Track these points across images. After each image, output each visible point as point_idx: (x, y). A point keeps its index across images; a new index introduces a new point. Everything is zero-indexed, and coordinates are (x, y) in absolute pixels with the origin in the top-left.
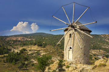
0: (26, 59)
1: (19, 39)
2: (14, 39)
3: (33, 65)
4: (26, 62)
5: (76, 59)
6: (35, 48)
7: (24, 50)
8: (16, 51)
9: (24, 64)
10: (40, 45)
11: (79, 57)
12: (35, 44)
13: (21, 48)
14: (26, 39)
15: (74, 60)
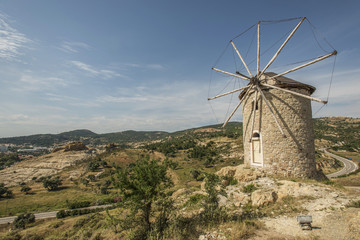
0: (214, 154)
1: (208, 130)
2: (203, 131)
3: (222, 161)
4: (214, 158)
5: (275, 164)
6: (224, 140)
7: (212, 143)
8: (203, 144)
9: (210, 160)
10: (232, 137)
11: (282, 157)
12: (225, 136)
13: (208, 141)
14: (215, 130)
15: (269, 166)
